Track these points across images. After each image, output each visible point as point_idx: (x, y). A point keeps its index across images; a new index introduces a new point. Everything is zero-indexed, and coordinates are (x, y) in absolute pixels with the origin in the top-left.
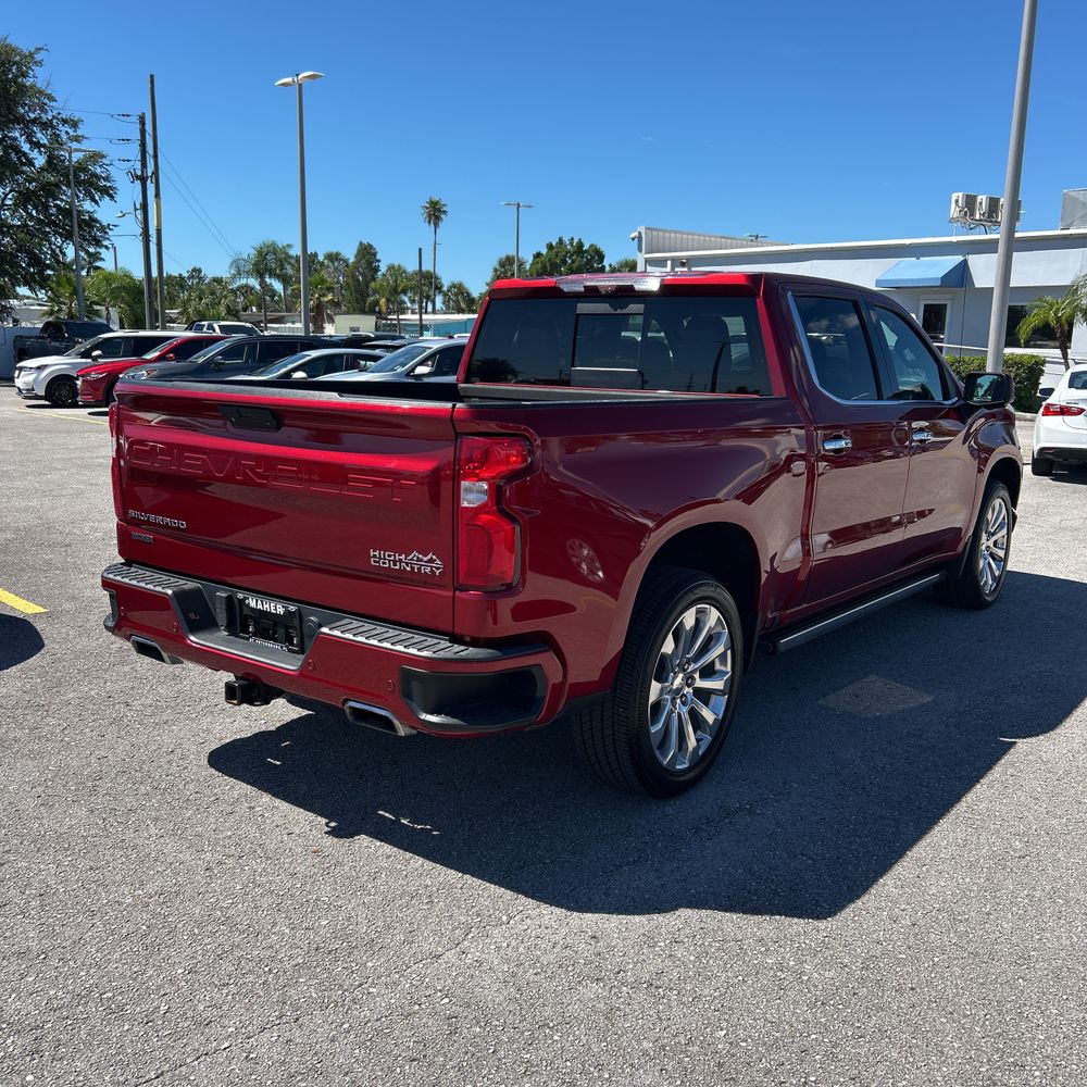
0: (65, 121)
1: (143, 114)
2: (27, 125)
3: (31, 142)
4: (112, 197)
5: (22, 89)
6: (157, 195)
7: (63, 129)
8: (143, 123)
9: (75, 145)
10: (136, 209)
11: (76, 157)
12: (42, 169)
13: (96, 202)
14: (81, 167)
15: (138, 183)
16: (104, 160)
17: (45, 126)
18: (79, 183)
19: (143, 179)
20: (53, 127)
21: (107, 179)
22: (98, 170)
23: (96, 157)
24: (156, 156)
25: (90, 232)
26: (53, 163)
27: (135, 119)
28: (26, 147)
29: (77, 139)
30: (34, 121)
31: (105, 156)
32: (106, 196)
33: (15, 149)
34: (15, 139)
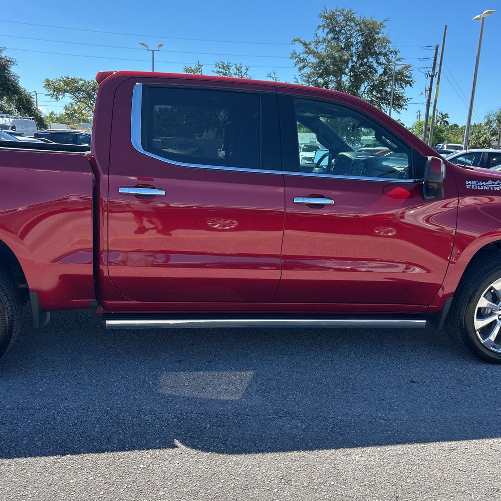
0: (391, 52)
1: (438, 45)
2: (376, 55)
3: (377, 62)
4: (411, 85)
5: (374, 40)
6: (438, 83)
7: (392, 57)
8: (437, 50)
9: (398, 62)
10: (426, 91)
11: (398, 68)
12: (381, 75)
13: (403, 88)
14: (400, 73)
15: (430, 78)
16: (410, 69)
17: (385, 55)
18: (396, 80)
19: (432, 77)
20: (387, 55)
21: (409, 77)
22: (407, 73)
23: (407, 68)
24: (441, 65)
25: (398, 102)
26: (385, 73)
27: (434, 48)
28: (375, 65)
29: (399, 60)
30: (380, 53)
31: (410, 67)
32: (408, 85)
33: (371, 67)
34: (372, 62)
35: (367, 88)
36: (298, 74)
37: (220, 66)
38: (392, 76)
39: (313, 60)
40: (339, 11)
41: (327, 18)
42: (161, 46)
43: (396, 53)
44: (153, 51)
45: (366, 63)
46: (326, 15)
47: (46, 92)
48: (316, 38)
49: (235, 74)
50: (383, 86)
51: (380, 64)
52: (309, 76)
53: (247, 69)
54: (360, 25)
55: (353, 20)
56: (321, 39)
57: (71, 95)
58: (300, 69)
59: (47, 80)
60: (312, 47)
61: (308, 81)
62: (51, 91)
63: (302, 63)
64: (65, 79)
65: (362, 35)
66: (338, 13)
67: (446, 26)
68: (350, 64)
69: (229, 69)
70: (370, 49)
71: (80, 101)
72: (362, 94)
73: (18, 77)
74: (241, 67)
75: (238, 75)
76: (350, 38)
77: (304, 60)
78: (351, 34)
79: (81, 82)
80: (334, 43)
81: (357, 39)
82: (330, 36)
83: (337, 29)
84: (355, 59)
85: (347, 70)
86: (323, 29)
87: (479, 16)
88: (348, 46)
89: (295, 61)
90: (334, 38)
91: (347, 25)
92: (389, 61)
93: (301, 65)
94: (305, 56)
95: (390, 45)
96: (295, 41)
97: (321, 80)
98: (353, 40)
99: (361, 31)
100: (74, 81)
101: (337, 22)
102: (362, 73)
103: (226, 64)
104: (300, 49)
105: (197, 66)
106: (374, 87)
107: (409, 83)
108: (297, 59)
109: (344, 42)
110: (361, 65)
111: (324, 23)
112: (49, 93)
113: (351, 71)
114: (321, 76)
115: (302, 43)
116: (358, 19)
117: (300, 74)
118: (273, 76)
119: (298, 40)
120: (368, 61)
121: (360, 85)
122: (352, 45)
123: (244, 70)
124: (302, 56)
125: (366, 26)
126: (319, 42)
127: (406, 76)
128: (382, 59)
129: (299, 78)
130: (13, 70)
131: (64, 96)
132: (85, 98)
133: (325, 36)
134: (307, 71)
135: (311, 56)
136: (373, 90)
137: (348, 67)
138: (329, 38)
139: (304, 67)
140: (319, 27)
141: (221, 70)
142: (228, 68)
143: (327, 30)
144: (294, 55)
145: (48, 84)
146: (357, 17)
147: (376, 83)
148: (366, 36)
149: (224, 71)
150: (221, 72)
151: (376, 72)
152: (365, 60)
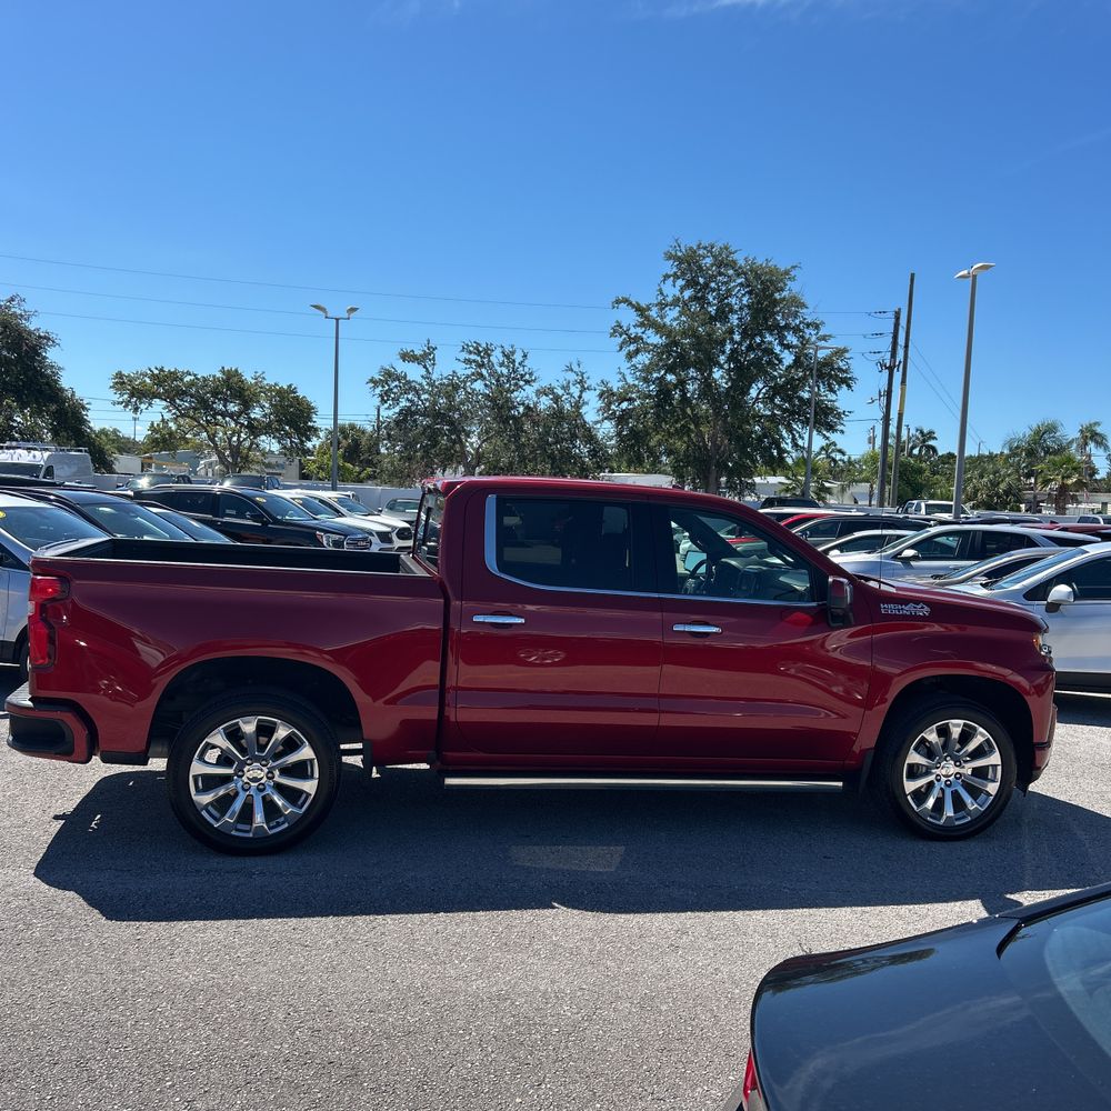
0: (808, 325)
1: (900, 309)
2: (780, 331)
3: (781, 344)
4: (849, 386)
5: (775, 303)
6: (903, 382)
7: (809, 333)
8: (897, 318)
9: (822, 343)
10: (880, 396)
11: (822, 354)
12: (789, 367)
13: (835, 392)
14: (828, 363)
15: (886, 372)
16: (847, 355)
17: (796, 330)
18: (821, 376)
19: (891, 369)
20: (801, 331)
21: (845, 371)
22: (841, 364)
23: (840, 352)
24: (906, 346)
25: (825, 418)
26: (797, 363)
27: (892, 315)
28: (777, 349)
29: (824, 338)
30: (787, 327)
31: (847, 351)
32: (844, 386)
33: (770, 352)
34: (770, 343)
35: (764, 391)
36: (625, 366)
37: (471, 349)
38: (811, 370)
39: (654, 338)
40: (705, 248)
41: (680, 260)
42: (353, 310)
43: (817, 327)
44: (337, 320)
45: (759, 345)
46: (679, 254)
47: (116, 398)
48: (660, 298)
49: (502, 365)
50: (795, 389)
51: (788, 347)
52: (648, 369)
53: (525, 356)
54: (745, 274)
55: (732, 265)
56: (669, 299)
57: (164, 403)
58: (630, 356)
59: (119, 375)
60: (653, 313)
61: (646, 380)
62: (126, 396)
63: (632, 344)
64: (156, 372)
65: (750, 293)
66: (701, 252)
67: (913, 275)
68: (728, 347)
69: (489, 356)
70: (766, 320)
71: (182, 416)
72: (754, 403)
73: (60, 369)
74: (513, 353)
75: (508, 367)
76: (726, 298)
77: (637, 339)
78: (728, 290)
79: (188, 379)
80: (695, 307)
81: (740, 299)
82: (688, 294)
83: (701, 280)
84: (737, 337)
85: (722, 359)
86: (674, 282)
87: (965, 272)
88: (723, 314)
89: (621, 340)
90: (694, 298)
91: (720, 274)
92: (804, 342)
93: (632, 347)
94: (639, 330)
95: (804, 310)
96: (618, 302)
97: (670, 378)
98: (733, 301)
99: (748, 286)
100: (174, 376)
101: (700, 268)
102: (751, 363)
103: (484, 346)
104: (629, 318)
105: (426, 349)
106: (776, 390)
107: (847, 382)
108: (624, 336)
109: (715, 305)
110: (750, 348)
111: (675, 270)
112: (121, 400)
113: (729, 360)
114: (670, 369)
115: (633, 306)
116: (741, 262)
117: (629, 365)
118: (575, 368)
119: (626, 301)
120: (762, 341)
121: (750, 387)
122: (732, 311)
123: (518, 357)
124: (633, 331)
125: (758, 277)
126: (666, 306)
127: (840, 370)
128: (791, 339)
129: (627, 372)
130: (52, 355)
131: (150, 404)
132: (195, 409)
133: (678, 294)
134: (643, 359)
135: (650, 332)
136: (774, 396)
137: (724, 352)
138: (686, 298)
139: (637, 352)
140: (666, 277)
141: (473, 357)
142: (487, 352)
143: (680, 282)
144: (618, 330)
145: (121, 382)
146: (740, 259)
147: (781, 381)
148: (757, 295)
149: (479, 359)
150: (474, 361)
151: (780, 361)
152: (758, 340)
